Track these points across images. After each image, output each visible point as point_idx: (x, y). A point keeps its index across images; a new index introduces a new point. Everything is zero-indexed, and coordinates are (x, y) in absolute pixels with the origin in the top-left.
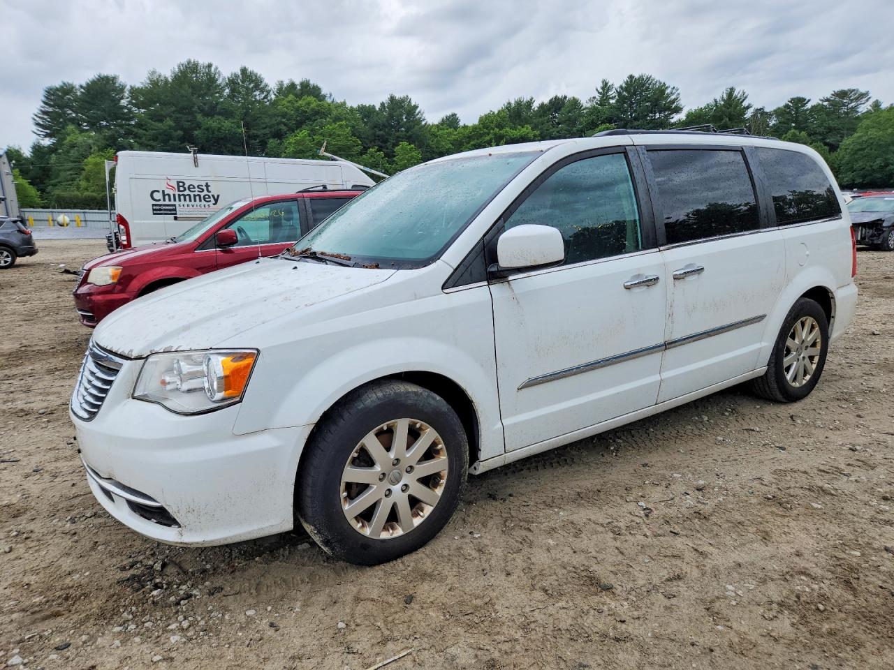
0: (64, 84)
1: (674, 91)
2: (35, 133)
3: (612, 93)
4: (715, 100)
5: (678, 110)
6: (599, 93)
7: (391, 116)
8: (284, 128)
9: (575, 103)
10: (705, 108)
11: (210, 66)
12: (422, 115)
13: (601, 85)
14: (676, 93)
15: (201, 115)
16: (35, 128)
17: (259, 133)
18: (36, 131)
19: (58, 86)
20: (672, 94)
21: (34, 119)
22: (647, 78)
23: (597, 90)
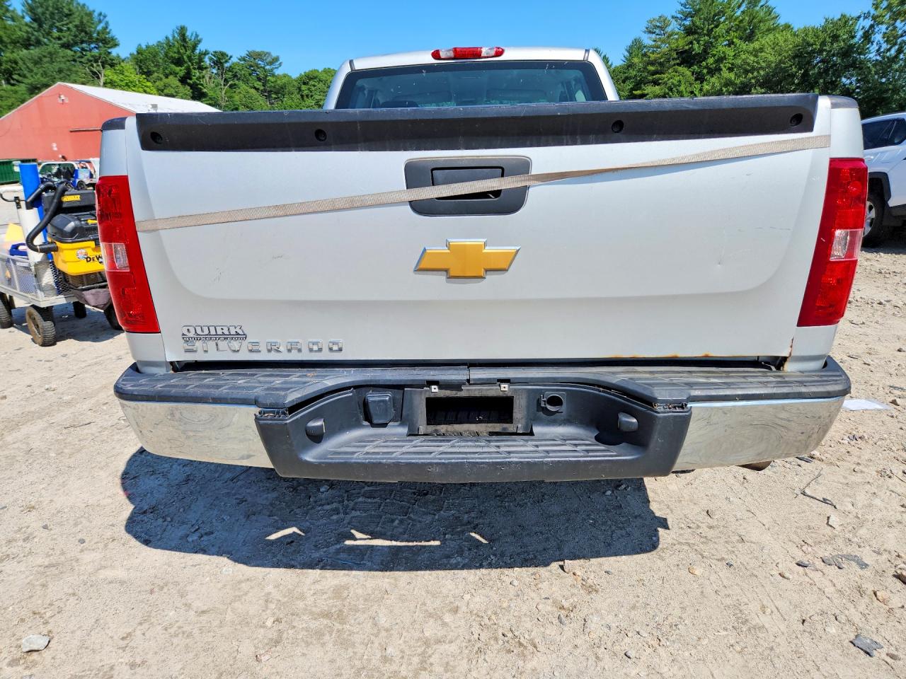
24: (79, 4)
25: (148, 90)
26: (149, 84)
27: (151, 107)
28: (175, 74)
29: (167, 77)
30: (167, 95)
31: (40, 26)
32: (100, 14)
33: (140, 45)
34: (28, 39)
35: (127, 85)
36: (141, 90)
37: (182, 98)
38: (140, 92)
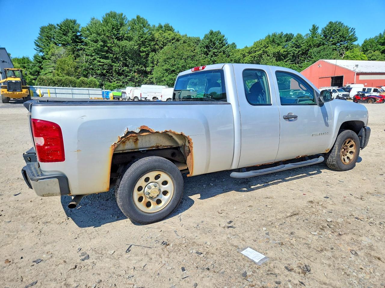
0: (50, 25)
1: (353, 30)
2: (36, 50)
3: (320, 31)
4: (380, 34)
5: (356, 39)
6: (311, 31)
7: (211, 41)
8: (157, 47)
9: (300, 37)
10: (375, 38)
11: (122, 15)
12: (226, 41)
13: (311, 28)
14: (353, 31)
15: (116, 40)
16: (35, 47)
17: (145, 50)
18: (36, 48)
19: (47, 26)
20: (352, 32)
21: (35, 43)
22: (339, 23)
23: (310, 30)
24: (344, 26)
25: (363, 58)
26: (365, 55)
27: (355, 66)
28: (379, 49)
29: (374, 52)
30: (373, 60)
31: (326, 38)
32: (353, 28)
33: (367, 39)
34: (320, 43)
35: (354, 57)
36: (360, 58)
37: (379, 60)
38: (359, 60)
